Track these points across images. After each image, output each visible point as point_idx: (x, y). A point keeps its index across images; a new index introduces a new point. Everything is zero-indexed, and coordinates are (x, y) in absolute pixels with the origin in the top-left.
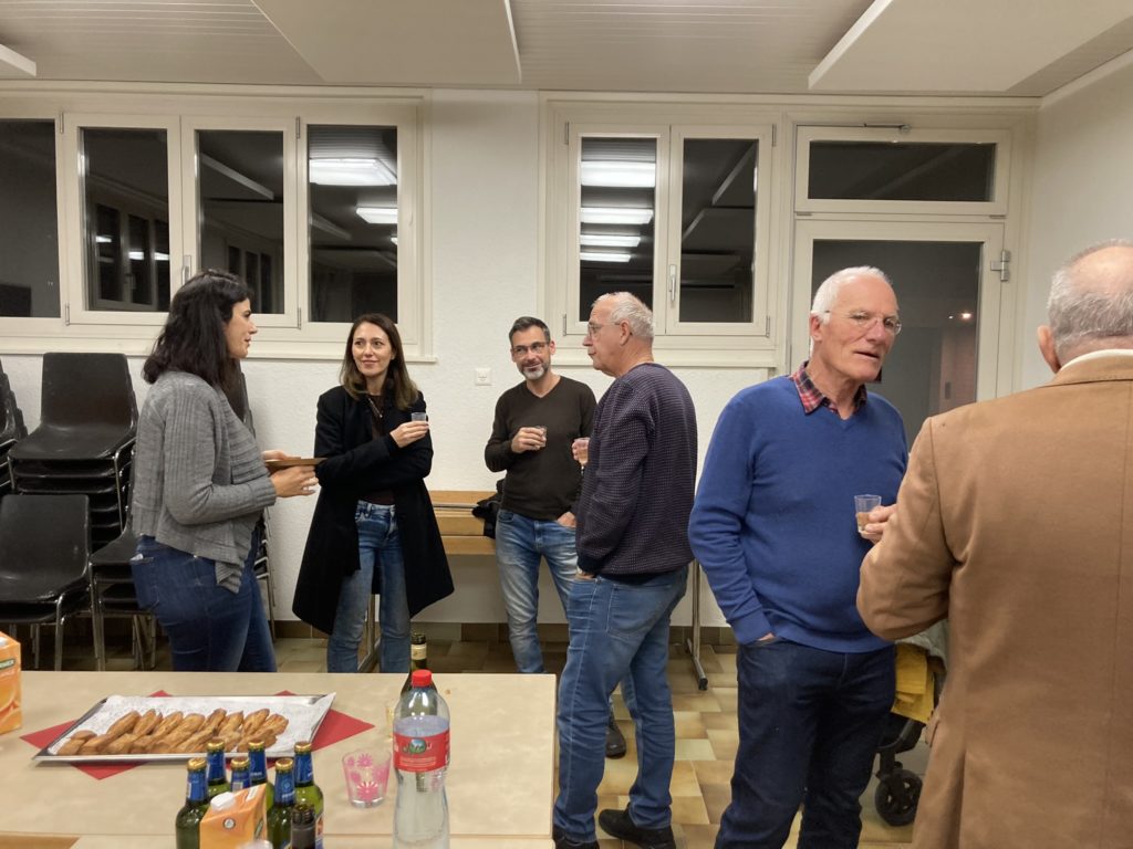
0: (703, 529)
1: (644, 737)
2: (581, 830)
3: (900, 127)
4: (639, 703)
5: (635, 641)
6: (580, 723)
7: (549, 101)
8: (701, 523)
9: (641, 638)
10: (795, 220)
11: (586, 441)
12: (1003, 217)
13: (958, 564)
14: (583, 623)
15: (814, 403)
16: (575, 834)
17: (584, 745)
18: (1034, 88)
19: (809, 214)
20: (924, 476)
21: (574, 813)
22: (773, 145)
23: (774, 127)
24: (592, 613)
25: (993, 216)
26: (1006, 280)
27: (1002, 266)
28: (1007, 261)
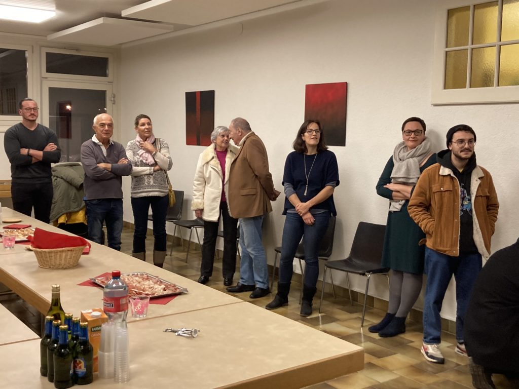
3: (77, 50)
10: (41, 80)
12: (112, 82)
19: (46, 78)
22: (33, 52)
23: (32, 46)
25: (109, 82)
26: (114, 104)
27: (113, 99)
28: (114, 97)
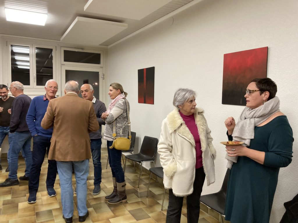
0: (28, 118)
1: (27, 161)
2: (14, 178)
3: (82, 49)
4: (25, 155)
5: (23, 143)
6: (12, 159)
7: (2, 36)
8: (27, 117)
9: (24, 142)
10: (61, 66)
11: (10, 109)
12: (102, 67)
13: (55, 117)
14: (12, 141)
15: (45, 99)
16: (13, 178)
17: (13, 162)
18: (106, 44)
19: (64, 65)
20: (50, 107)
21: (13, 175)
22: (56, 50)
23: (56, 47)
24: (13, 139)
25: (100, 67)
26: (103, 79)
27: (103, 76)
28: (104, 76)
